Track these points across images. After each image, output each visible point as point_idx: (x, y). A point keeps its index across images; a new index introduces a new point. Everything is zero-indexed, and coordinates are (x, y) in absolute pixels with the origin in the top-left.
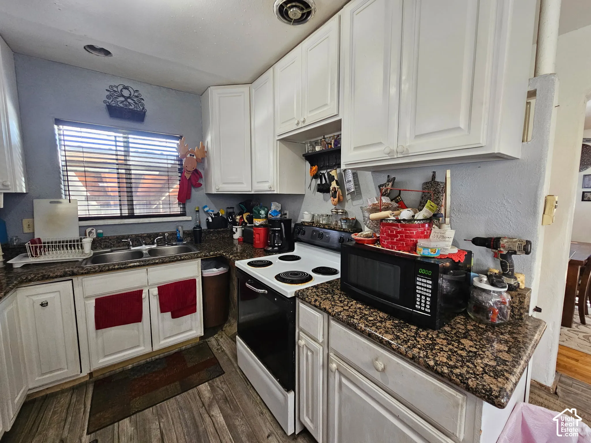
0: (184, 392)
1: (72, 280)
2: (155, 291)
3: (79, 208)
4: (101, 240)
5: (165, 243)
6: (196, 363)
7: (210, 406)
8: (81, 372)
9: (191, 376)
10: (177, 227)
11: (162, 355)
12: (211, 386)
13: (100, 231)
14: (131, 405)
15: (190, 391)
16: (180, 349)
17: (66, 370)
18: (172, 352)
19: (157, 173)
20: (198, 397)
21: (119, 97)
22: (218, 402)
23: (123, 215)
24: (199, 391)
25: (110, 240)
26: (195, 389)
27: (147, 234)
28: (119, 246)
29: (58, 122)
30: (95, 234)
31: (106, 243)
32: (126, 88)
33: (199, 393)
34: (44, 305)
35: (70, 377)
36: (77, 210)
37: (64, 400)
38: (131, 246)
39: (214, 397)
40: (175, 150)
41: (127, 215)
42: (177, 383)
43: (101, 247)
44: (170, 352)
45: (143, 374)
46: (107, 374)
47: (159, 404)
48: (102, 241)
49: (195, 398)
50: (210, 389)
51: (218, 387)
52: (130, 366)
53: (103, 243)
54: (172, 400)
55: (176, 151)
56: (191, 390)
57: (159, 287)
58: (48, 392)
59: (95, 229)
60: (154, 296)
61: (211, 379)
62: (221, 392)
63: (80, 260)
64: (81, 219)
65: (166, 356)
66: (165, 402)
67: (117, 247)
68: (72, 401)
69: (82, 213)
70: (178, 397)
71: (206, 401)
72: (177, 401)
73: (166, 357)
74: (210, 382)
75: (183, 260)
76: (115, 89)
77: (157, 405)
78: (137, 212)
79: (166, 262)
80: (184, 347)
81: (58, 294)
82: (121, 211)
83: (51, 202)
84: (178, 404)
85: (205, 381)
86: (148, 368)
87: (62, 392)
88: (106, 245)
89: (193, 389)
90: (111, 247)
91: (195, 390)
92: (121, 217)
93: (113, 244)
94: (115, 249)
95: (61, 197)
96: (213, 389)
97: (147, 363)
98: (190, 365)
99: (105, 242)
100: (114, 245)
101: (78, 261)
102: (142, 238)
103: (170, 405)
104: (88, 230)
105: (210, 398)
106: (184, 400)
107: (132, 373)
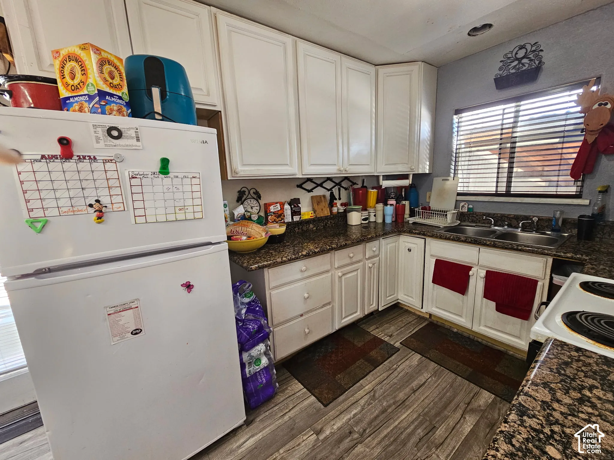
0: (467, 380)
1: (425, 239)
2: (483, 273)
3: (460, 185)
4: (469, 214)
5: (532, 229)
6: (506, 374)
7: (473, 411)
8: (422, 308)
9: (487, 377)
10: (555, 212)
11: (485, 342)
12: (494, 401)
13: (471, 206)
14: (430, 351)
15: (472, 385)
16: (507, 352)
17: (414, 300)
18: (496, 347)
19: (557, 140)
20: (472, 395)
21: (512, 62)
22: (481, 417)
23: (498, 192)
24: (479, 393)
25: (477, 215)
26: (478, 388)
27: (515, 215)
28: (484, 223)
29: (458, 112)
30: (467, 208)
31: (473, 218)
32: (522, 47)
33: (476, 394)
34: (410, 250)
35: (414, 306)
36: (458, 187)
37: (410, 319)
38: (492, 224)
39: (484, 411)
40: (573, 104)
41: (505, 192)
42: (470, 370)
43: (469, 221)
44: (494, 346)
45: (457, 342)
46: (439, 324)
47: (443, 368)
48: (470, 216)
49: (470, 392)
50: (490, 402)
51: (499, 410)
52: (455, 330)
53: (470, 218)
54: (453, 375)
55: (576, 105)
56: (474, 385)
57: (487, 272)
58: (409, 309)
59: (467, 204)
60: (481, 278)
61: (501, 398)
62: (496, 415)
63: (441, 227)
64: (459, 194)
65: (488, 345)
66: (448, 371)
67: (482, 223)
68: (412, 322)
69: (460, 189)
70: (460, 378)
71: (475, 405)
72: (456, 379)
73: (486, 346)
74: (498, 399)
75: (520, 250)
76: (510, 55)
77: (442, 367)
78: (513, 190)
79: (498, 247)
80: (511, 353)
81: (416, 245)
82: (497, 189)
83: (443, 180)
84: (453, 382)
85: (494, 392)
86: (466, 341)
87: (414, 314)
88: (473, 219)
89: (476, 387)
90: (477, 223)
91: (476, 389)
92: (497, 195)
93: (479, 219)
94: (480, 224)
95: (449, 176)
96: (492, 406)
97: (469, 338)
98: (497, 369)
99: (472, 216)
100: (479, 221)
101: (440, 227)
102: (508, 219)
103: (449, 376)
104: (462, 204)
105: (480, 406)
106: (460, 384)
107: (452, 335)
